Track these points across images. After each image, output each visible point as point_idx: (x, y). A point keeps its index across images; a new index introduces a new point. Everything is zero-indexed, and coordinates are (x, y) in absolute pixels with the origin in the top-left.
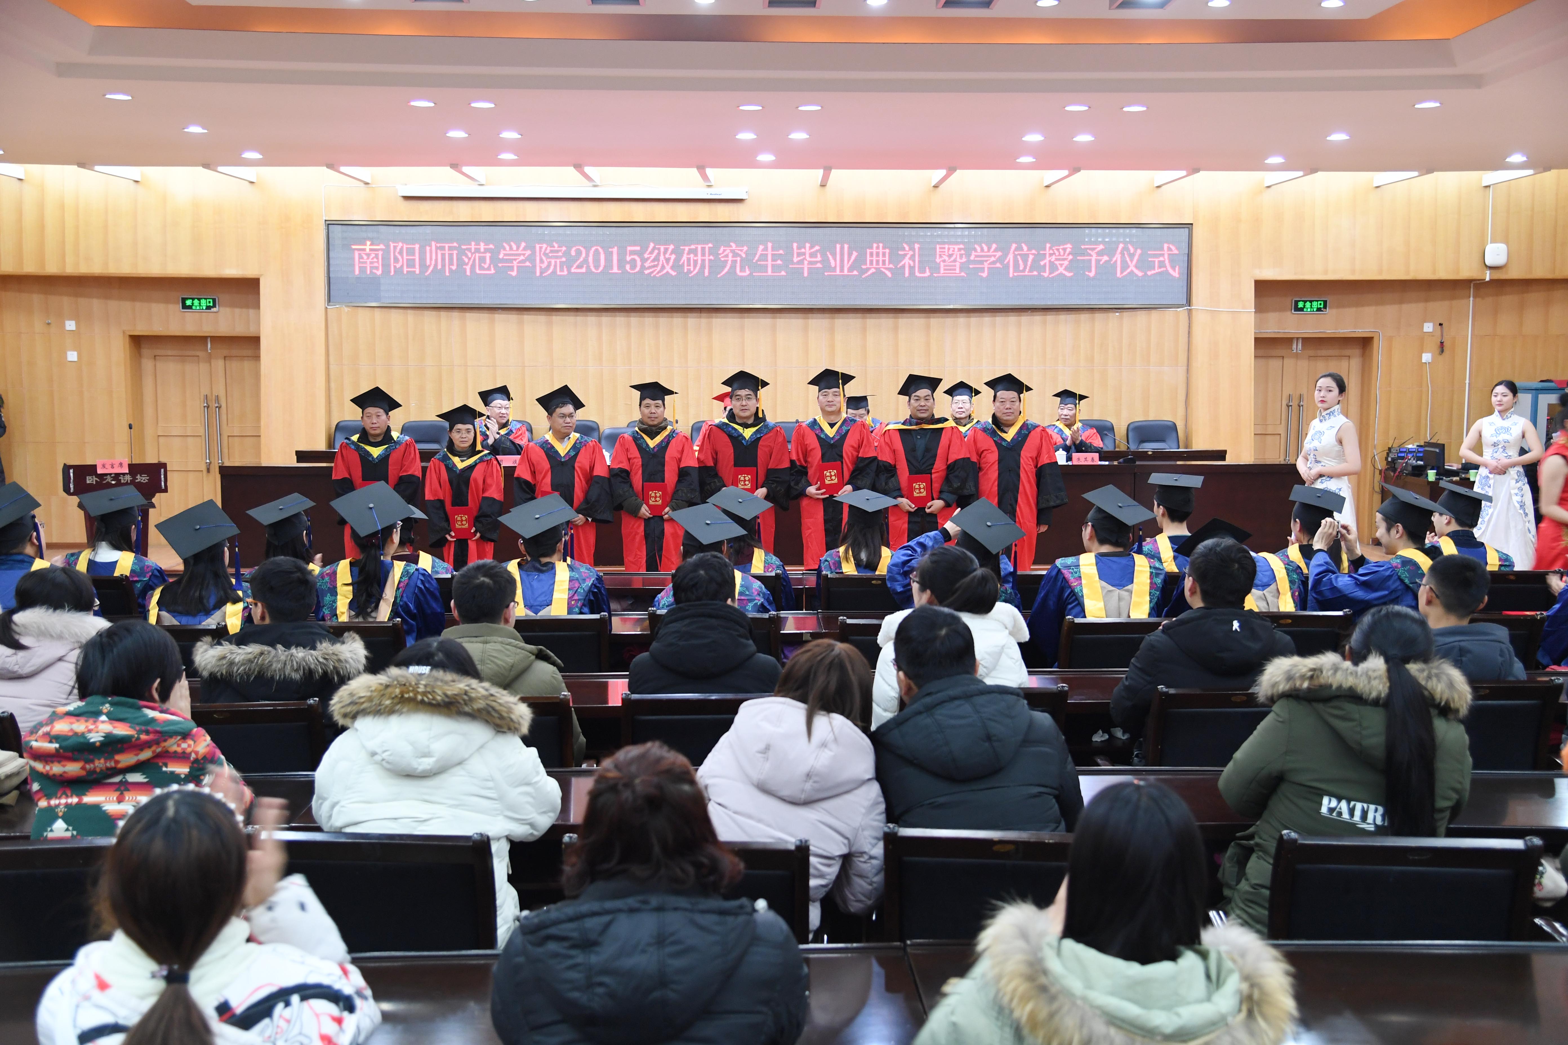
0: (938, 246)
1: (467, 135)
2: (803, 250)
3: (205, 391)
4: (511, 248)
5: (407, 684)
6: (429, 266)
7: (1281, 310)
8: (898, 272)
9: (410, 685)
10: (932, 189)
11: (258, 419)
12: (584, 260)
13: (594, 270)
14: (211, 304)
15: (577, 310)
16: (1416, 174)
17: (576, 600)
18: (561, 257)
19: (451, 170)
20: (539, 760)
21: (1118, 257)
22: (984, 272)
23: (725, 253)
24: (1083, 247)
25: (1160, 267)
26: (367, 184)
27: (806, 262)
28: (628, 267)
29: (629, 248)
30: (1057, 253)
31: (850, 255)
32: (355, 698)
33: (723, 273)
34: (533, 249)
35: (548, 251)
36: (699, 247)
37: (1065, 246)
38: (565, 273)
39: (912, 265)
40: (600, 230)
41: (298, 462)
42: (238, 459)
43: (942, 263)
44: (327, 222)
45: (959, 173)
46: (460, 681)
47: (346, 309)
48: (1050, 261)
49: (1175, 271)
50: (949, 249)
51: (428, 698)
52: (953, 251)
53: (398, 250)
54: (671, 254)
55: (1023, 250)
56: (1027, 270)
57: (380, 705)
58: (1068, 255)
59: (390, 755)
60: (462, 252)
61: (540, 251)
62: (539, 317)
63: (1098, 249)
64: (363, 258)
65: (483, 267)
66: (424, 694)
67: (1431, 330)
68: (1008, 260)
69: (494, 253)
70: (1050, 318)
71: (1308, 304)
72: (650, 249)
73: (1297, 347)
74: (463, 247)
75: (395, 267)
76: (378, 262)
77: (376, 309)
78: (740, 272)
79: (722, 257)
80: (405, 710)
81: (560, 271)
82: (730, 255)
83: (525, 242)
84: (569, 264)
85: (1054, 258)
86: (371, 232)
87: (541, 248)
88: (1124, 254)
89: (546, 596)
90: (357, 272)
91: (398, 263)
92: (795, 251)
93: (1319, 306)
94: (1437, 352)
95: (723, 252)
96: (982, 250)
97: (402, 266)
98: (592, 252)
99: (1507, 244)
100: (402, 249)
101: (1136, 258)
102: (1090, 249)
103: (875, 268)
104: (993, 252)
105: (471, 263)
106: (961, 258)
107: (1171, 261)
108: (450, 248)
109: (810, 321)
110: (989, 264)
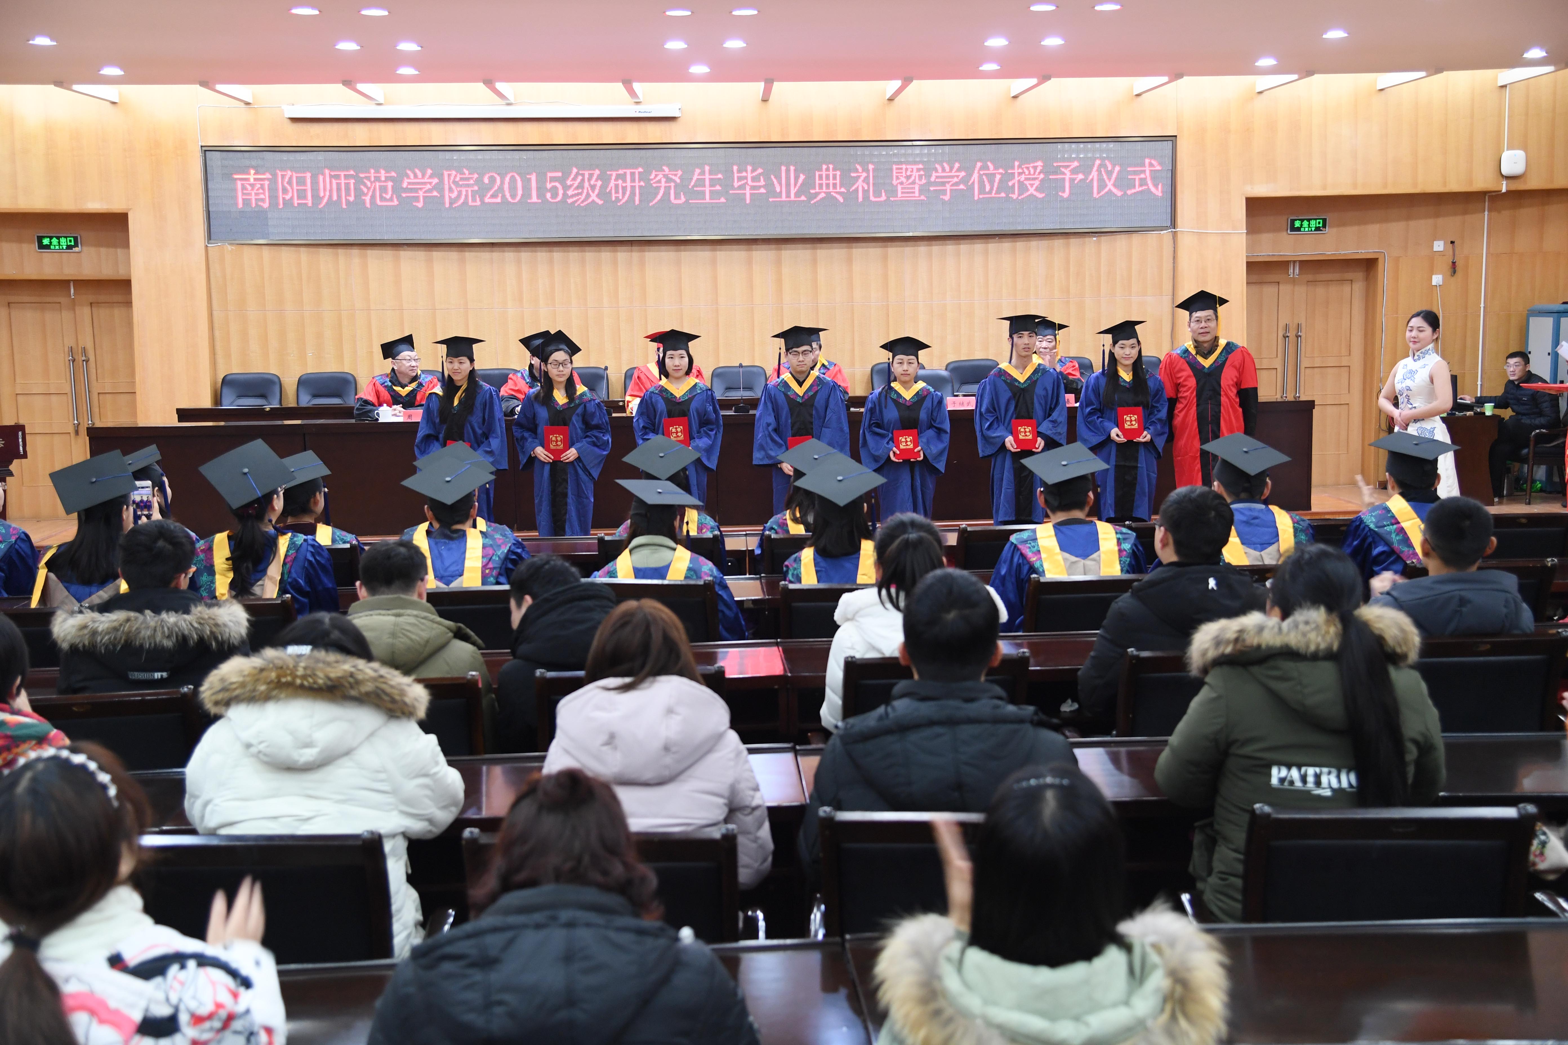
0: (894, 167)
1: (359, 48)
2: (744, 174)
3: (69, 342)
4: (416, 176)
5: (285, 667)
6: (324, 197)
7: (1276, 230)
8: (850, 196)
9: (288, 668)
10: (886, 102)
11: (133, 374)
12: (499, 188)
13: (510, 199)
14: (73, 243)
15: (493, 245)
16: (1423, 74)
17: (490, 568)
18: (472, 185)
19: (344, 88)
20: (439, 748)
21: (1094, 174)
22: (946, 195)
23: (657, 179)
24: (1055, 164)
25: (1141, 185)
26: (248, 104)
27: (748, 188)
28: (548, 195)
29: (549, 175)
30: (1027, 172)
31: (797, 178)
32: (226, 684)
33: (656, 201)
34: (441, 177)
35: (458, 179)
36: (628, 171)
37: (1036, 164)
38: (478, 203)
39: (866, 188)
40: (517, 155)
41: (179, 421)
42: (110, 419)
43: (899, 186)
44: (204, 149)
45: (915, 83)
46: (344, 662)
47: (230, 247)
48: (1019, 181)
49: (1157, 189)
50: (907, 169)
51: (308, 681)
52: (912, 172)
53: (287, 180)
54: (596, 181)
55: (989, 169)
56: (994, 192)
57: (254, 690)
58: (1039, 173)
59: (268, 747)
60: (359, 182)
61: (449, 179)
63: (1072, 167)
64: (246, 189)
65: (385, 198)
66: (304, 677)
67: (1441, 248)
68: (972, 180)
69: (397, 182)
70: (1020, 244)
71: (1305, 223)
72: (572, 176)
73: (1294, 271)
74: (362, 175)
75: (284, 198)
76: (264, 194)
77: (264, 247)
78: (675, 199)
79: (654, 183)
80: (283, 695)
81: (472, 201)
82: (663, 180)
83: (431, 169)
84: (482, 191)
85: (1023, 177)
86: (255, 160)
87: (449, 175)
88: (1101, 171)
89: (457, 565)
90: (240, 205)
91: (287, 194)
92: (736, 175)
93: (1318, 225)
94: (1449, 273)
95: (655, 178)
96: (944, 170)
97: (292, 197)
98: (507, 179)
99: (1525, 150)
100: (291, 178)
101: (1114, 176)
102: (1063, 167)
103: (824, 192)
104: (956, 172)
105: (370, 194)
106: (920, 179)
107: (1153, 178)
108: (347, 177)
109: (754, 253)
110: (951, 186)
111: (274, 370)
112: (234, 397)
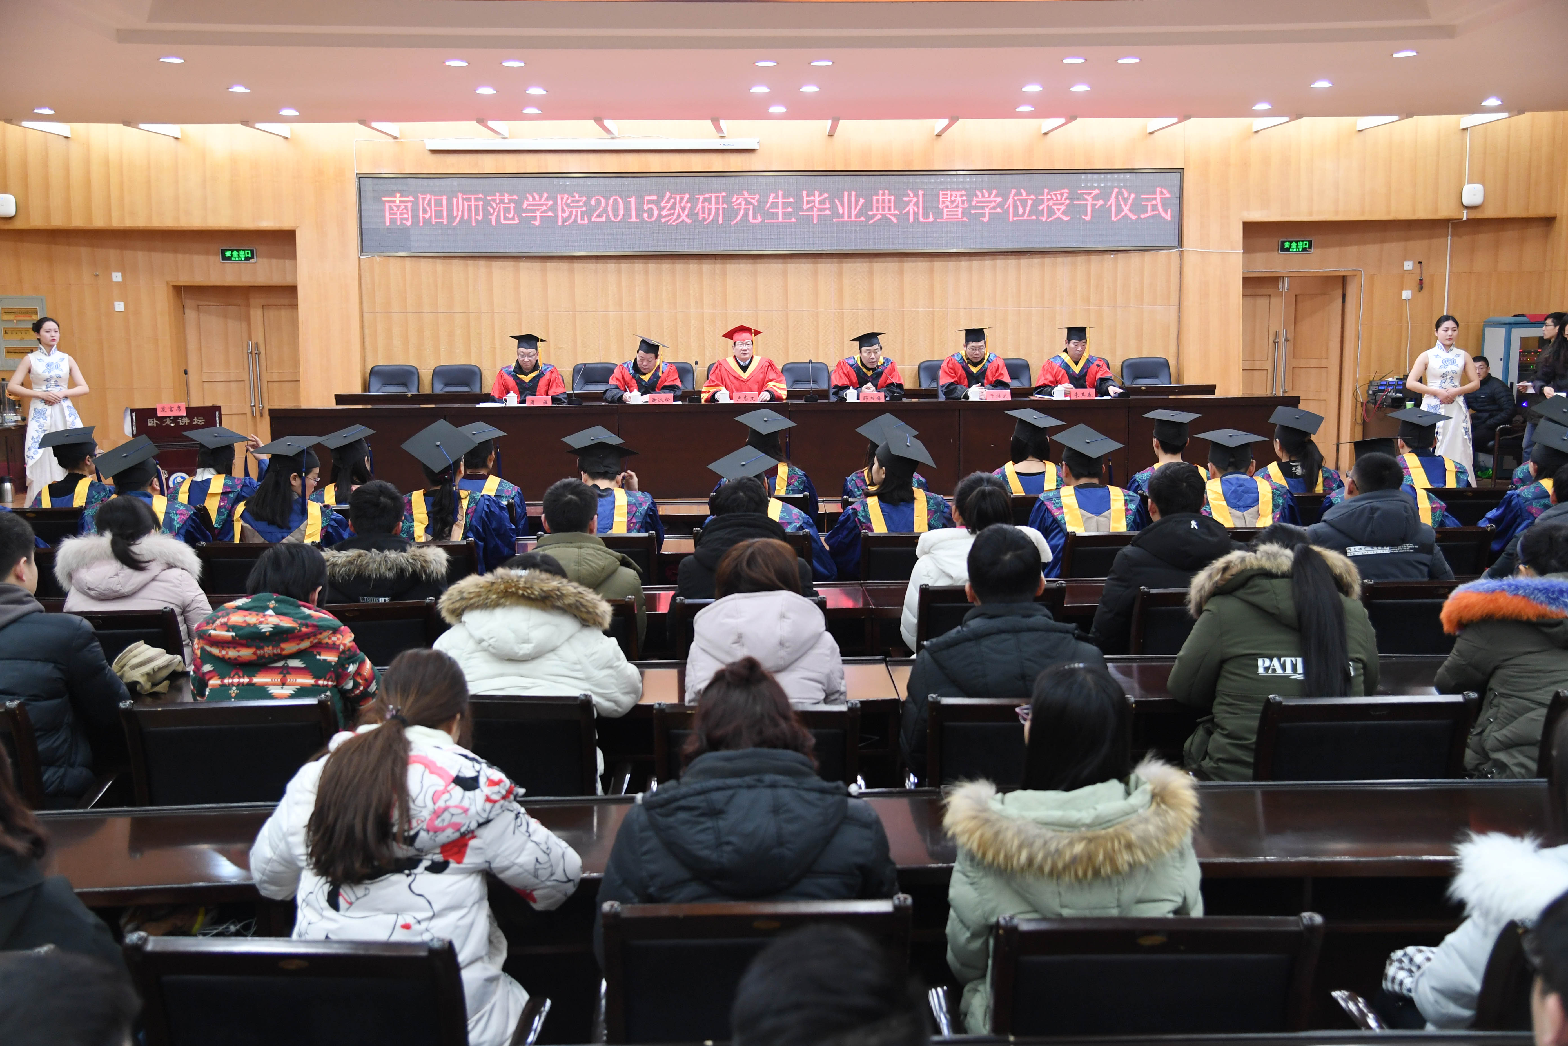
0: (941, 193)
1: (495, 92)
2: (812, 198)
4: (534, 199)
6: (457, 216)
7: (1269, 250)
8: (903, 217)
10: (935, 137)
11: (297, 363)
12: (603, 209)
13: (613, 219)
14: (250, 256)
15: (597, 257)
16: (1396, 118)
18: (581, 207)
19: (478, 125)
21: (1113, 200)
22: (985, 217)
23: (738, 202)
24: (1079, 192)
25: (1152, 210)
26: (396, 138)
27: (815, 210)
28: (645, 215)
29: (646, 198)
30: (1055, 199)
31: (857, 202)
33: (737, 220)
34: (555, 200)
35: (569, 201)
36: (713, 196)
37: (1062, 191)
38: (586, 222)
39: (916, 211)
41: (337, 405)
42: (282, 403)
43: (945, 209)
44: (359, 176)
45: (961, 122)
46: (553, 580)
47: (378, 259)
48: (1048, 206)
49: (1167, 213)
50: (951, 195)
52: (956, 197)
53: (426, 202)
54: (686, 203)
55: (1022, 196)
56: (1026, 215)
58: (1065, 199)
59: (496, 641)
60: (487, 204)
61: (562, 201)
62: (561, 264)
63: (1094, 194)
64: (393, 210)
65: (508, 217)
67: (1410, 268)
68: (1007, 205)
69: (518, 204)
70: (1048, 260)
71: (1294, 245)
72: (666, 199)
73: (1283, 286)
74: (488, 198)
75: (424, 218)
76: (407, 213)
77: (406, 259)
78: (753, 219)
79: (735, 205)
80: (508, 603)
81: (581, 220)
82: (743, 203)
83: (547, 192)
84: (590, 212)
85: (1051, 202)
86: (400, 185)
87: (562, 198)
88: (1118, 198)
90: (388, 223)
91: (426, 214)
92: (805, 199)
93: (1304, 246)
94: (1417, 289)
95: (736, 201)
96: (983, 196)
97: (431, 216)
98: (611, 201)
99: (1483, 184)
100: (430, 200)
101: (1130, 201)
102: (1086, 194)
103: (881, 214)
104: (993, 197)
105: (496, 213)
106: (963, 203)
107: (1163, 205)
108: (476, 199)
109: (820, 266)
110: (990, 209)
111: (413, 363)
112: (379, 385)
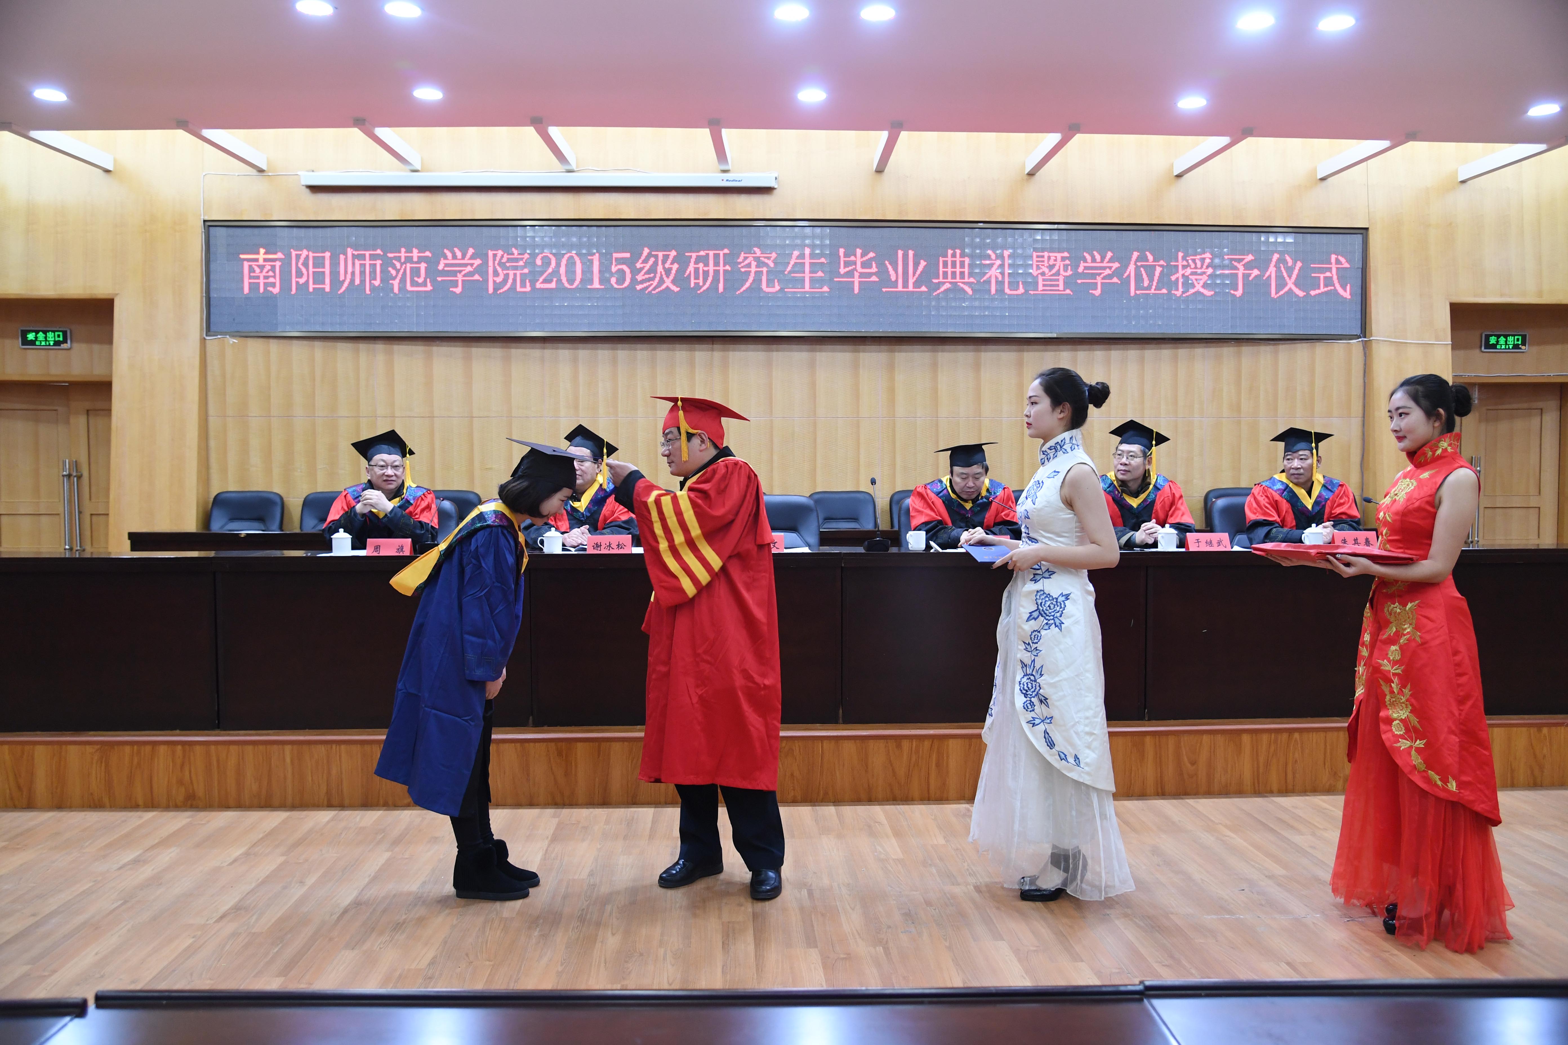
0: (1034, 254)
2: (853, 258)
4: (454, 256)
6: (344, 281)
7: (1469, 347)
8: (981, 288)
10: (1026, 177)
12: (553, 271)
13: (567, 285)
14: (61, 339)
15: (545, 339)
18: (521, 268)
21: (1272, 270)
22: (1096, 289)
23: (747, 262)
24: (1226, 257)
25: (1326, 286)
26: (261, 169)
27: (856, 274)
28: (613, 280)
29: (615, 255)
30: (1193, 265)
31: (916, 265)
33: (744, 288)
34: (484, 258)
35: (504, 260)
36: (711, 253)
37: (1203, 256)
38: (528, 289)
39: (1000, 279)
43: (1040, 277)
44: (207, 223)
47: (232, 341)
48: (1183, 275)
49: (1345, 291)
50: (1049, 258)
52: (1055, 260)
53: (301, 261)
54: (672, 263)
55: (1147, 261)
56: (1154, 287)
58: (1207, 267)
60: (387, 263)
61: (494, 260)
62: (492, 350)
63: (1246, 261)
64: (254, 272)
65: (417, 282)
68: (1128, 273)
69: (432, 263)
70: (1183, 352)
71: (1502, 340)
72: (643, 258)
74: (390, 255)
75: (297, 282)
76: (274, 277)
77: (272, 341)
78: (767, 287)
79: (742, 267)
81: (521, 287)
82: (754, 264)
83: (473, 247)
84: (533, 277)
85: (1188, 271)
86: (265, 236)
87: (495, 256)
88: (1280, 267)
90: (246, 290)
91: (301, 277)
92: (843, 260)
93: (1516, 343)
95: (744, 261)
96: (1094, 260)
97: (307, 281)
98: (564, 262)
100: (307, 258)
101: (1296, 272)
102: (1236, 260)
103: (950, 283)
104: (1108, 262)
105: (400, 276)
106: (1066, 270)
107: (1340, 278)
108: (372, 257)
109: (862, 355)
110: (1103, 279)
112: (225, 520)
